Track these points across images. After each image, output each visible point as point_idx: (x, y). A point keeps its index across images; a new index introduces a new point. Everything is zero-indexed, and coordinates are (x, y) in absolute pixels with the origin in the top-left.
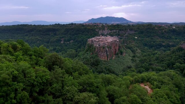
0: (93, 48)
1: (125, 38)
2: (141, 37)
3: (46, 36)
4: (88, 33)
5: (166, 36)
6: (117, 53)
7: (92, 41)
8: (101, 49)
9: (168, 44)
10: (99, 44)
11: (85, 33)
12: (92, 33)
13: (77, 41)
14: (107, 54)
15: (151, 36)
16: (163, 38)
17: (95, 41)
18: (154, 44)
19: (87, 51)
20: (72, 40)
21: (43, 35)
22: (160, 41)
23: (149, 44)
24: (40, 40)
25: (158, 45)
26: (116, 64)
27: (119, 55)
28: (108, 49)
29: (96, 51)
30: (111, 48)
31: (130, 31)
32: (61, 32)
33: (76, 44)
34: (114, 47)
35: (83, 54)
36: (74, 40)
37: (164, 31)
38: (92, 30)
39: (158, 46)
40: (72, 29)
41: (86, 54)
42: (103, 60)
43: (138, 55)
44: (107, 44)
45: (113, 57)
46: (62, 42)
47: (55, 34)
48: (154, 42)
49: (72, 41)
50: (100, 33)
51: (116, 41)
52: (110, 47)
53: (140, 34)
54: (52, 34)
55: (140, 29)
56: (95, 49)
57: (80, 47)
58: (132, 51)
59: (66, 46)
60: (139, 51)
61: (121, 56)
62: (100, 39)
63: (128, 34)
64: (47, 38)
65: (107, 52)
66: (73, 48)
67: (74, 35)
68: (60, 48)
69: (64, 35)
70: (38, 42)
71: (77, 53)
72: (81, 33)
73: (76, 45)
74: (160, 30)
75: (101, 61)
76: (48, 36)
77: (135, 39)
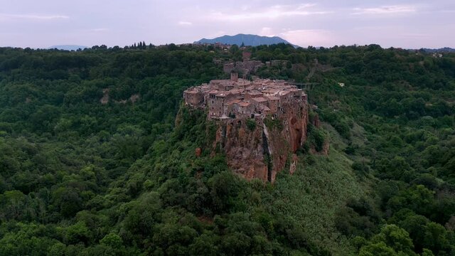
0: (204, 128)
1: (311, 86)
2: (355, 84)
3: (55, 81)
4: (189, 69)
5: (432, 80)
6: (305, 146)
7: (200, 96)
8: (241, 130)
9: (444, 104)
10: (232, 107)
11: (178, 70)
12: (202, 69)
13: (151, 97)
14: (266, 153)
15: (384, 79)
16: (424, 85)
17: (212, 96)
18: (400, 103)
19: (181, 138)
20: (137, 92)
21: (46, 78)
22: (417, 96)
23: (384, 103)
24: (36, 95)
25: (413, 108)
26: (307, 198)
27: (311, 151)
28: (270, 130)
29: (218, 139)
30: (281, 128)
31: (321, 66)
32: (103, 69)
33: (149, 107)
34: (293, 121)
35: (166, 151)
36: (143, 92)
37: (421, 63)
38: (199, 60)
39: (411, 112)
40: (137, 58)
41: (176, 153)
42: (251, 179)
43: (361, 143)
44: (267, 109)
45: (292, 165)
46: (104, 101)
47: (86, 76)
48: (399, 98)
49: (137, 96)
50: (226, 70)
51: (298, 97)
52: (275, 124)
53: (348, 74)
54: (76, 75)
55: (348, 60)
56: (213, 130)
57: (160, 117)
58: (337, 129)
59: (117, 112)
60: (358, 129)
61: (317, 155)
62: (232, 87)
63: (316, 72)
64: (57, 86)
65: (265, 145)
66: (137, 119)
67: (143, 77)
68: (96, 121)
69: (110, 76)
70: (28, 100)
71: (151, 137)
72: (166, 69)
73: (150, 110)
74: (413, 62)
75: (242, 186)
76: (61, 80)
77: (340, 87)
